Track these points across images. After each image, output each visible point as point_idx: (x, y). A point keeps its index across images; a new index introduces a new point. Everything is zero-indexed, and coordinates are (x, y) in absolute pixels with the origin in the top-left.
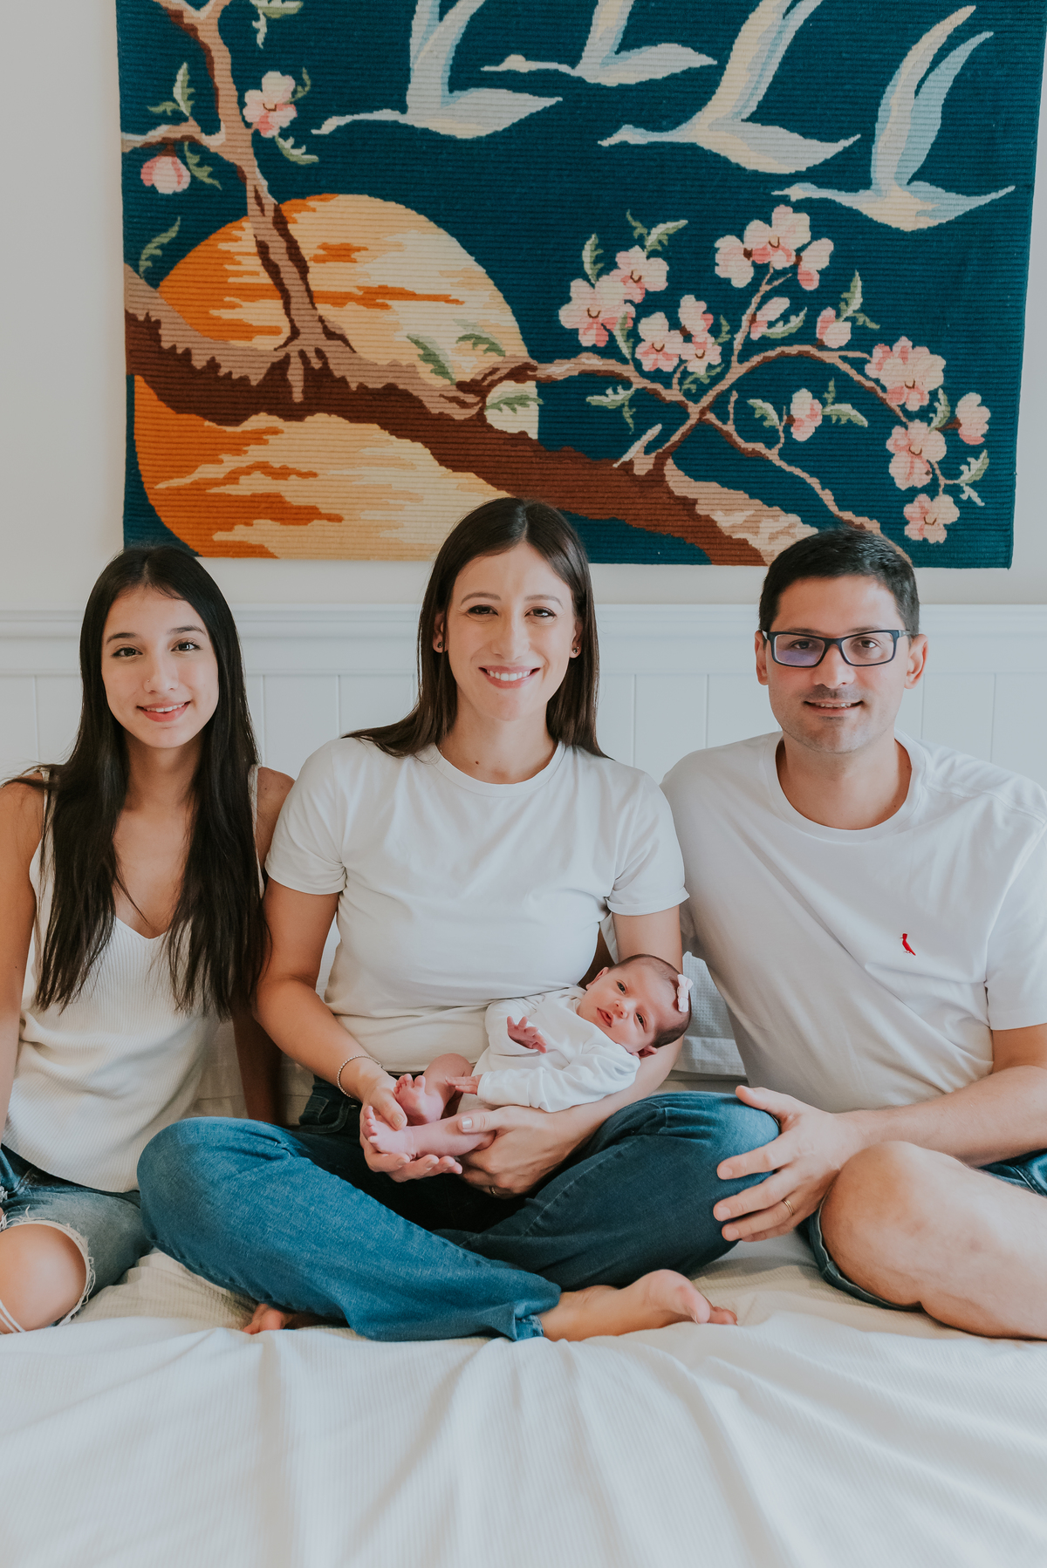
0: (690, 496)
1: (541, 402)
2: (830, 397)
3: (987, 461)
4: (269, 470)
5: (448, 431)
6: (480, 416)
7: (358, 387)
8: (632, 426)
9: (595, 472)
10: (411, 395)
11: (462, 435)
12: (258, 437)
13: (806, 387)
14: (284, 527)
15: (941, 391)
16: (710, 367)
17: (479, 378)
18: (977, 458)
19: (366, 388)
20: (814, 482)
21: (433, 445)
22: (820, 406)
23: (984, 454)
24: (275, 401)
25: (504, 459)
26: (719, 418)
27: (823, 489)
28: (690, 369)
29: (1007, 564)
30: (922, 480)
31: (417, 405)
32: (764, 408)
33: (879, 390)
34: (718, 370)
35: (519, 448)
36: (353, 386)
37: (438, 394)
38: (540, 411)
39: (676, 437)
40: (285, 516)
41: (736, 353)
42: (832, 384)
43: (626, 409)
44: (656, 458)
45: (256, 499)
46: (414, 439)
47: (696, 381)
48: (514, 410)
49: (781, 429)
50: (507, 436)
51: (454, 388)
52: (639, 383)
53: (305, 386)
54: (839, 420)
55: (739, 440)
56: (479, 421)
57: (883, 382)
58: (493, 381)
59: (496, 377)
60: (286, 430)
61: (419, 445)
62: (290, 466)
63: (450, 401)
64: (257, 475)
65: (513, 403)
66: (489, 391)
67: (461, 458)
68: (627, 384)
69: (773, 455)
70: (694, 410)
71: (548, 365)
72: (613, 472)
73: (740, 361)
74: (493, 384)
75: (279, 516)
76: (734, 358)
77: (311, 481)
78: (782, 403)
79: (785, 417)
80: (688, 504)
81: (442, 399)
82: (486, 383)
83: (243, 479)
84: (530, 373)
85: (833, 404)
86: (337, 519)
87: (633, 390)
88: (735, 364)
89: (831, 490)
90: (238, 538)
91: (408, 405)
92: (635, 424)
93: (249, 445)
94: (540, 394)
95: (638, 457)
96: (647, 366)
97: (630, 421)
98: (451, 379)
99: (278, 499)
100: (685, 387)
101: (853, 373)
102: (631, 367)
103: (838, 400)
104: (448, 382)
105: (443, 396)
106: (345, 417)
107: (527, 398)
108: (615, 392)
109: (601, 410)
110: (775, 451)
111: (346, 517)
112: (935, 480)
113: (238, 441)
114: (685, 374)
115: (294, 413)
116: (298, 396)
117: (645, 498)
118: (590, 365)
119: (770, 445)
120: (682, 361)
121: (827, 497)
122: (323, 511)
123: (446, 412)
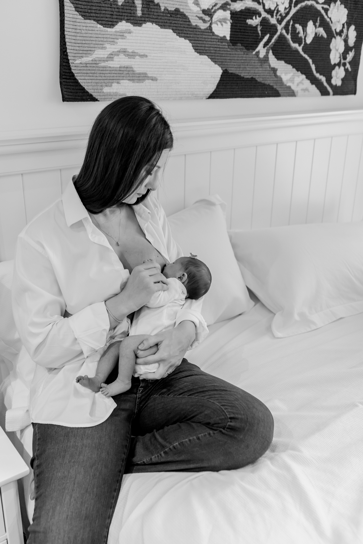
0: (276, 67)
1: (231, 21)
2: (318, 24)
3: (354, 53)
4: (127, 53)
5: (198, 35)
6: (210, 27)
7: (164, 10)
8: (260, 34)
9: (247, 56)
10: (185, 15)
11: (204, 36)
12: (122, 35)
13: (312, 20)
14: (134, 84)
15: (345, 24)
16: (286, 9)
17: (210, 8)
18: (351, 52)
19: (167, 10)
20: (310, 61)
21: (193, 42)
22: (314, 28)
23: (353, 50)
24: (130, 15)
25: (218, 49)
26: (286, 32)
27: (313, 64)
28: (280, 9)
29: (355, 93)
30: (337, 61)
31: (188, 20)
32: (299, 28)
33: (330, 22)
34: (288, 10)
35: (224, 44)
36: (162, 9)
37: (195, 15)
38: (232, 26)
39: (273, 41)
40: (134, 78)
41: (294, 2)
42: (319, 19)
43: (259, 26)
44: (267, 50)
45: (122, 69)
46: (185, 38)
47: (281, 15)
48: (222, 25)
49: (303, 38)
50: (219, 38)
51: (201, 12)
52: (264, 14)
53: (142, 7)
54: (319, 35)
55: (291, 42)
56: (210, 29)
57: (332, 19)
58: (215, 10)
59: (216, 8)
60: (134, 31)
61: (187, 41)
62: (136, 51)
63: (200, 19)
64: (122, 56)
65: (222, 21)
66: (214, 14)
67: (203, 48)
68: (260, 15)
69: (300, 49)
70: (279, 27)
71: (235, 3)
72: (253, 56)
73: (295, 7)
74: (215, 12)
75: (132, 78)
76: (293, 5)
77: (144, 60)
78: (304, 27)
79: (305, 33)
80: (274, 70)
81: (197, 18)
82: (213, 11)
83: (116, 58)
84: (228, 7)
85: (318, 27)
86: (154, 79)
87: (261, 17)
88: (293, 8)
89: (315, 64)
90: (115, 91)
91: (184, 20)
92: (262, 34)
93: (118, 39)
94: (231, 18)
95: (261, 49)
96: (267, 7)
97: (260, 32)
98: (200, 8)
99: (131, 69)
100: (278, 17)
101: (324, 14)
102: (261, 6)
103: (320, 26)
104: (199, 9)
105: (197, 16)
106: (159, 25)
107: (227, 19)
108: (256, 18)
109: (251, 26)
110: (301, 47)
111: (159, 78)
112: (340, 60)
113: (113, 37)
114: (278, 11)
115: (137, 22)
116: (139, 13)
117: (262, 68)
118: (249, 4)
119: (300, 45)
120: (277, 5)
121: (313, 67)
122: (149, 75)
123: (198, 24)
